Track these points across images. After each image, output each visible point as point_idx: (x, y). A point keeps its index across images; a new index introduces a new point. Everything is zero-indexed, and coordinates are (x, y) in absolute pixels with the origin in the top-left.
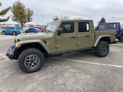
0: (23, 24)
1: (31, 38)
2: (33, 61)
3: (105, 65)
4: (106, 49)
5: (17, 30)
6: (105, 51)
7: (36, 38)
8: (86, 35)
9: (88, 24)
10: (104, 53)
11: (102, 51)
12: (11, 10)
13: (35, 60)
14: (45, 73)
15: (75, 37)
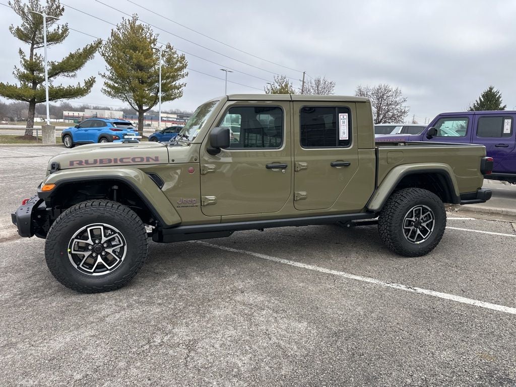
0: (145, 108)
1: (101, 161)
2: (103, 248)
3: (403, 287)
4: (430, 225)
5: (114, 133)
6: (424, 231)
7: (121, 160)
8: (334, 158)
9: (346, 116)
10: (420, 238)
11: (407, 231)
12: (103, 55)
13: (110, 246)
14: (143, 299)
15: (285, 167)
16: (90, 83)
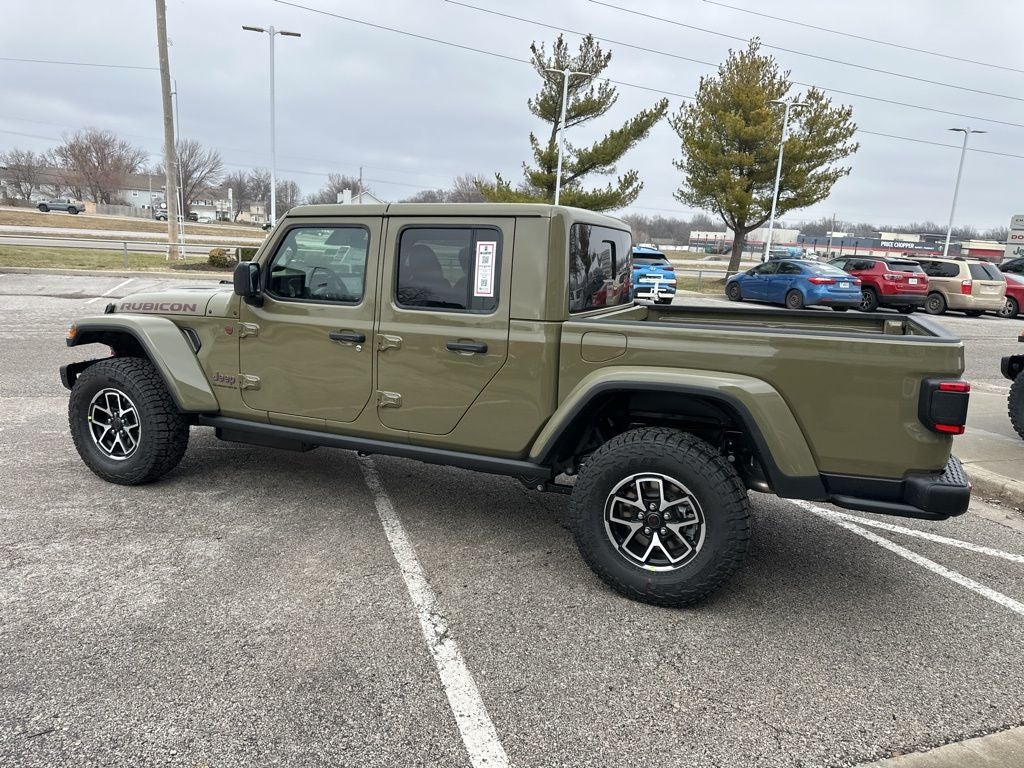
0: (749, 223)
1: (145, 306)
2: (121, 425)
4: (691, 533)
7: (161, 306)
8: (456, 334)
9: (492, 246)
10: (660, 560)
16: (629, 180)
